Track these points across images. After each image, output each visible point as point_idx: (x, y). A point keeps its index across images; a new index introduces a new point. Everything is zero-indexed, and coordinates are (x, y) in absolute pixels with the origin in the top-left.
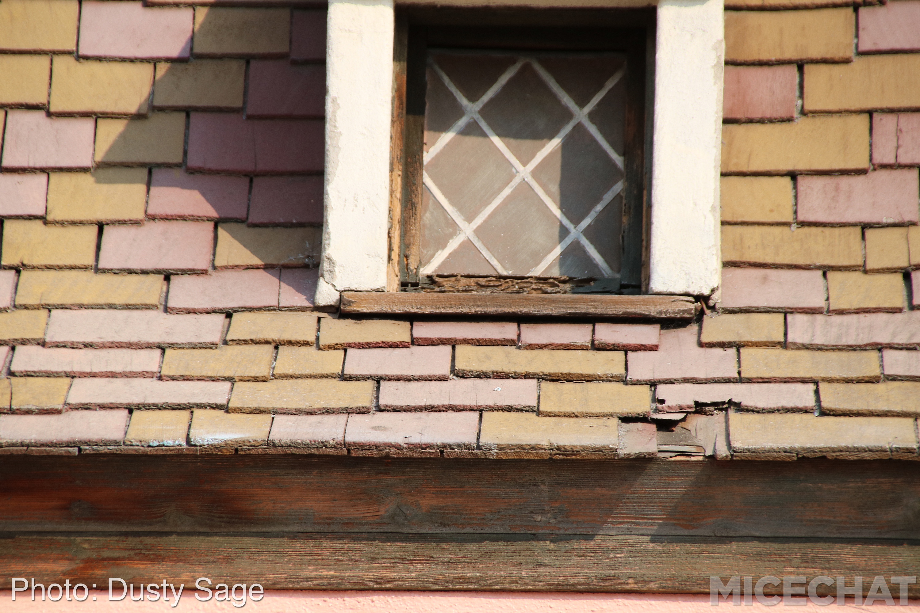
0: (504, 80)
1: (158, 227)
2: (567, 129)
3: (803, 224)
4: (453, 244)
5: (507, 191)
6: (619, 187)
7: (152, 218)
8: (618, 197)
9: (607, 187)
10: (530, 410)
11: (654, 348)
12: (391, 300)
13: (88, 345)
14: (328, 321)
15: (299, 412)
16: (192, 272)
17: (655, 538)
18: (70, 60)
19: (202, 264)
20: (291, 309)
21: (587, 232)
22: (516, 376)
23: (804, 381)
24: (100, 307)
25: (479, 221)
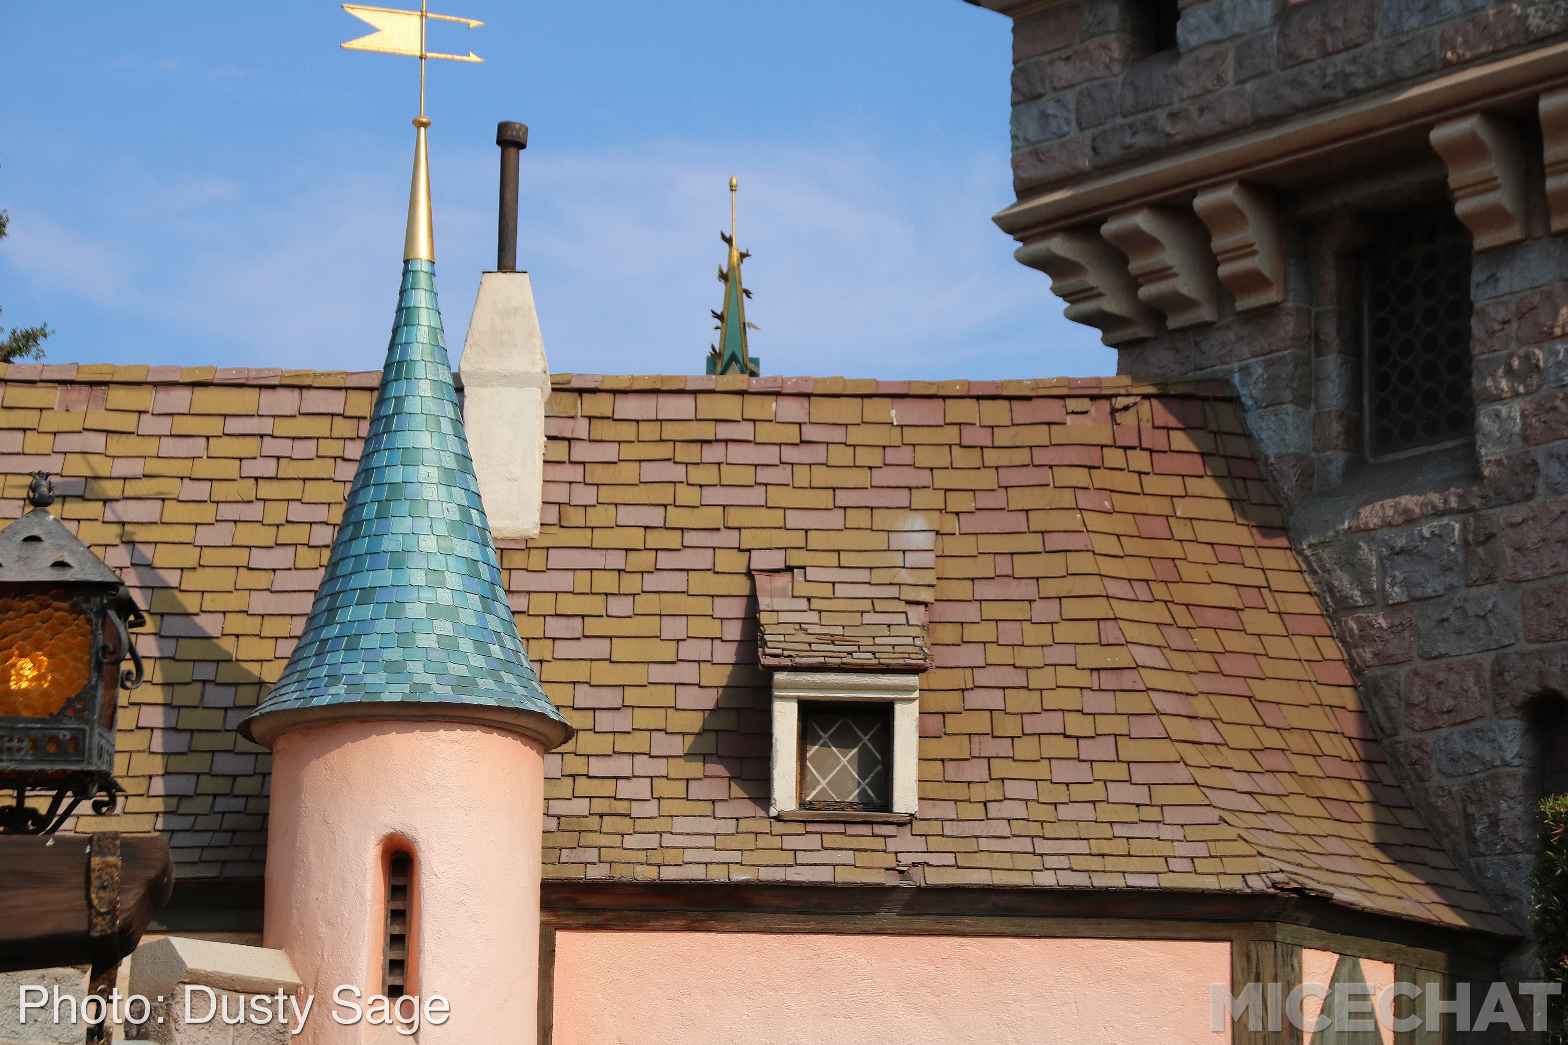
0: (837, 725)
1: (708, 780)
2: (860, 745)
3: (947, 781)
4: (818, 789)
5: (838, 768)
6: (879, 767)
7: (706, 777)
8: (879, 771)
9: (876, 766)
10: (852, 865)
11: (895, 836)
12: (798, 815)
13: (688, 834)
14: (775, 823)
15: (768, 866)
16: (723, 800)
17: (898, 914)
18: (673, 710)
19: (726, 798)
20: (760, 818)
21: (868, 784)
22: (846, 849)
23: (951, 852)
24: (690, 816)
25: (828, 779)
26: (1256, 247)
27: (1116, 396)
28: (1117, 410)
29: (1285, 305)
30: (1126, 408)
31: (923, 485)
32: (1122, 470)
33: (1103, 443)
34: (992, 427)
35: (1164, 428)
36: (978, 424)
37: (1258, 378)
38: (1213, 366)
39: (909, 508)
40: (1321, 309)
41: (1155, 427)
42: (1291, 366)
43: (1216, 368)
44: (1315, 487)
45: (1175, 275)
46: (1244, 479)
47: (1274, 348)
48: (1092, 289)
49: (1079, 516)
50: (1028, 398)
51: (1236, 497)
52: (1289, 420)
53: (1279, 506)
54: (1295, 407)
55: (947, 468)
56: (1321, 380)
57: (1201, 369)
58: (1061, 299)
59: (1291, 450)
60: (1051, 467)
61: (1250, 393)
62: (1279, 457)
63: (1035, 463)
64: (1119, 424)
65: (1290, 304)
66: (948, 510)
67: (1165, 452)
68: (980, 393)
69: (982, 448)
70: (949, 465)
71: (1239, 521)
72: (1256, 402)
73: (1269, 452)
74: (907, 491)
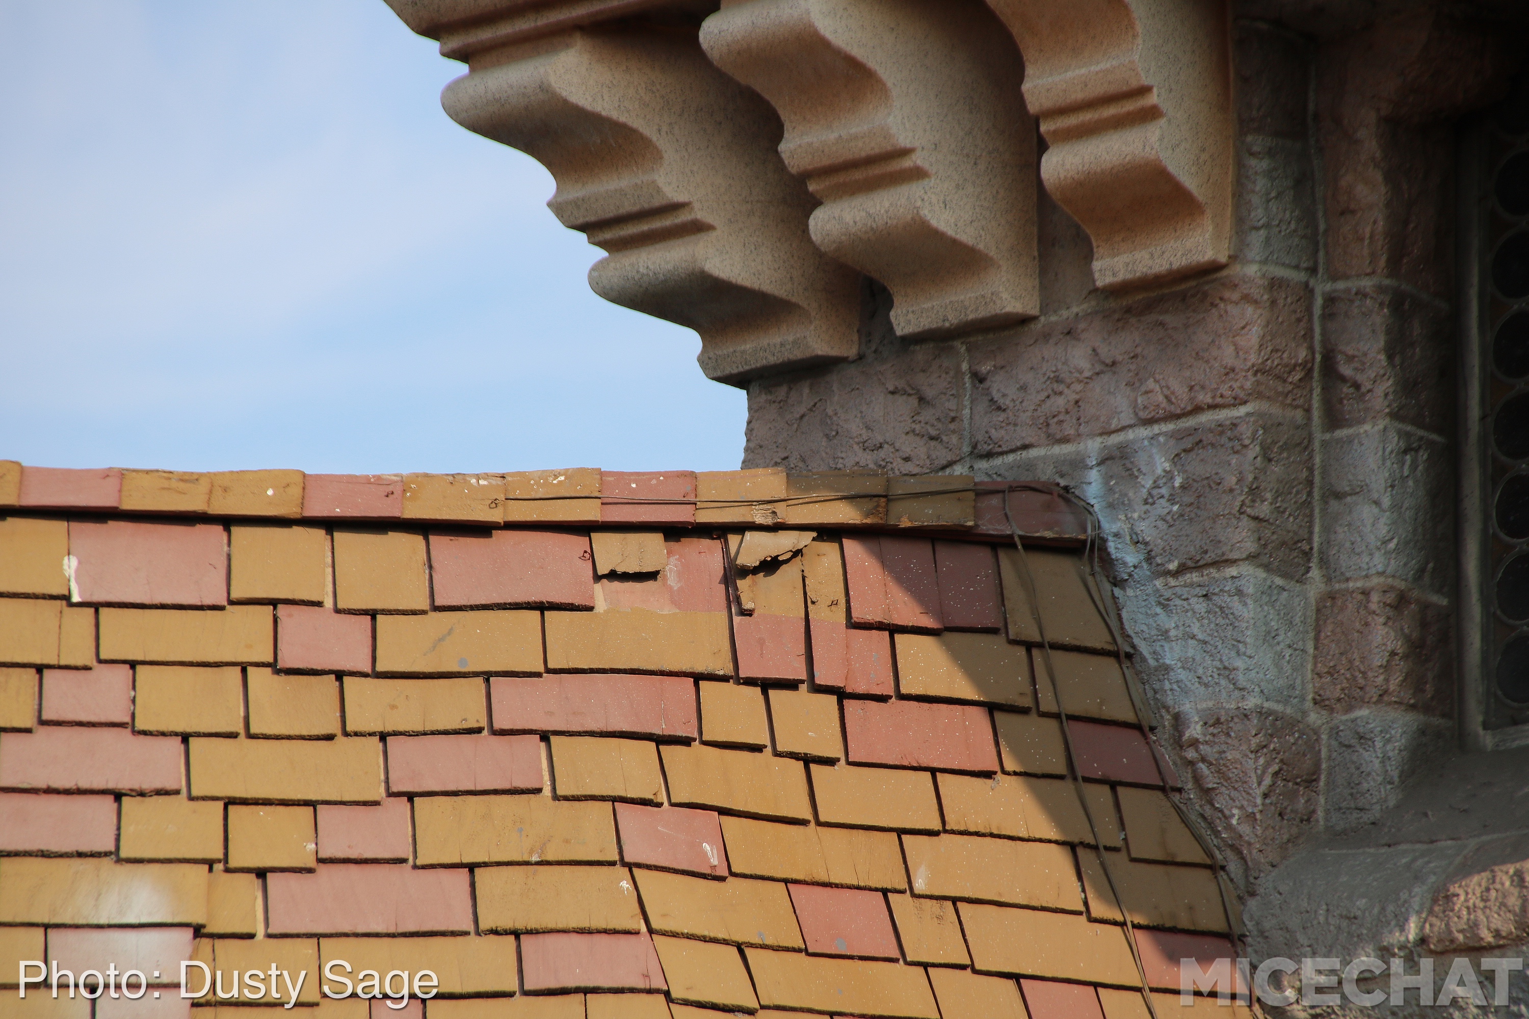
26: (1153, 99)
27: (741, 528)
28: (745, 572)
29: (1236, 270)
30: (770, 566)
31: (158, 785)
32: (757, 748)
33: (700, 668)
34: (373, 614)
35: (880, 626)
36: (329, 603)
37: (1156, 486)
38: (1025, 447)
39: (115, 855)
40: (1341, 285)
41: (853, 625)
42: (1254, 450)
43: (1033, 453)
44: (1320, 814)
45: (918, 174)
46: (1114, 785)
47: (1204, 398)
48: (674, 207)
49: (626, 885)
50: (481, 529)
51: (1090, 840)
52: (1247, 612)
53: (1214, 868)
54: (1261, 574)
55: (233, 736)
56: (1339, 496)
57: (989, 455)
58: (582, 237)
59: (1252, 702)
60: (545, 737)
61: (1133, 532)
62: (1214, 722)
63: (497, 725)
64: (749, 613)
65: (1252, 270)
66: (233, 863)
67: (882, 699)
68: (338, 512)
69: (340, 675)
70: (240, 728)
71: (1099, 909)
72: (1149, 558)
73: (1187, 707)
74: (108, 803)
